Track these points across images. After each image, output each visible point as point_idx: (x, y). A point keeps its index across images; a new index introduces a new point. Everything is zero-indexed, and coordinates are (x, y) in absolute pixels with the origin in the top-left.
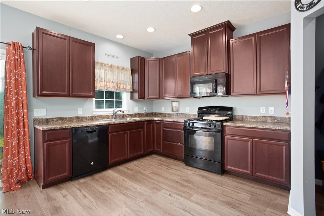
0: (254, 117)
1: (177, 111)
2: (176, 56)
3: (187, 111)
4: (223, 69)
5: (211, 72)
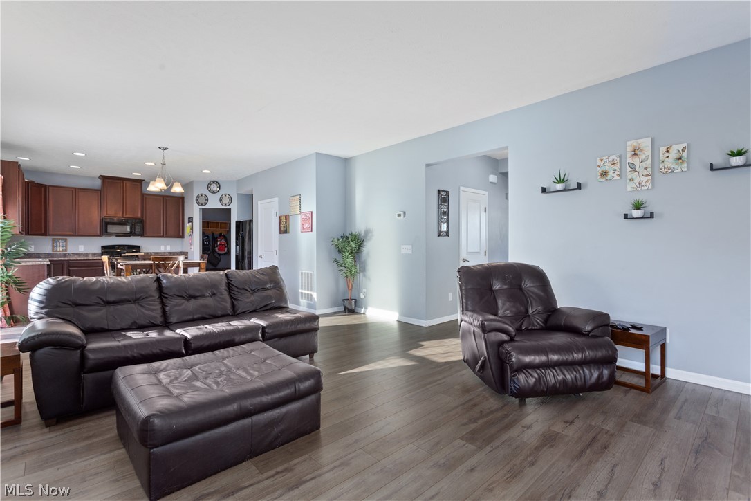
1: (62, 251)
2: (77, 190)
3: (80, 250)
4: (139, 215)
5: (127, 216)
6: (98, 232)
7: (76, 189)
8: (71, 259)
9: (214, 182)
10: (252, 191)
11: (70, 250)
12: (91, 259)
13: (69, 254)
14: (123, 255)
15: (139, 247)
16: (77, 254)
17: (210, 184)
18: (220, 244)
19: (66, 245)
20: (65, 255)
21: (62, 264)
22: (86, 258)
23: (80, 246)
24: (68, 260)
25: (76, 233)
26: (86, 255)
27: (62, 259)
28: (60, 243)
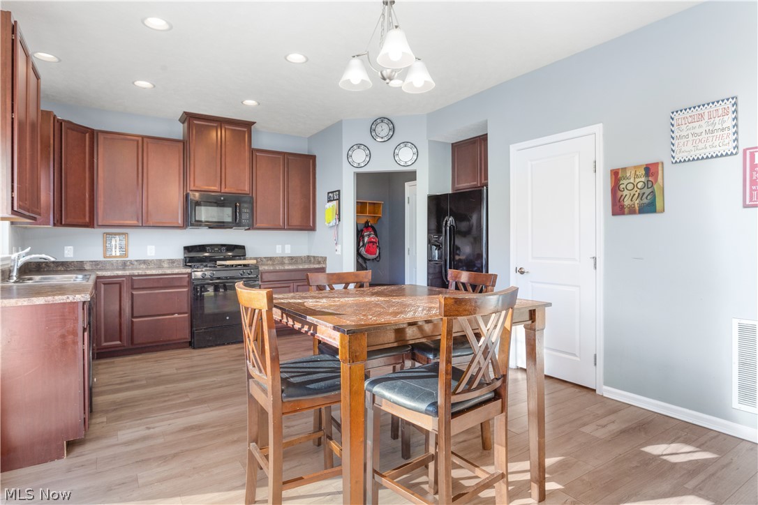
0: (271, 259)
1: (120, 256)
2: (145, 139)
3: (149, 254)
4: (247, 189)
5: (227, 190)
6: (180, 221)
7: (143, 137)
8: (136, 272)
9: (382, 119)
10: (485, 125)
11: (134, 255)
12: (169, 272)
13: (131, 262)
14: (219, 263)
15: (243, 248)
16: (145, 262)
17: (375, 122)
18: (370, 242)
19: (127, 245)
20: (124, 265)
21: (120, 284)
22: (160, 272)
23: (149, 247)
24: (131, 276)
25: (145, 222)
26: (159, 263)
27: (120, 273)
28: (116, 242)
